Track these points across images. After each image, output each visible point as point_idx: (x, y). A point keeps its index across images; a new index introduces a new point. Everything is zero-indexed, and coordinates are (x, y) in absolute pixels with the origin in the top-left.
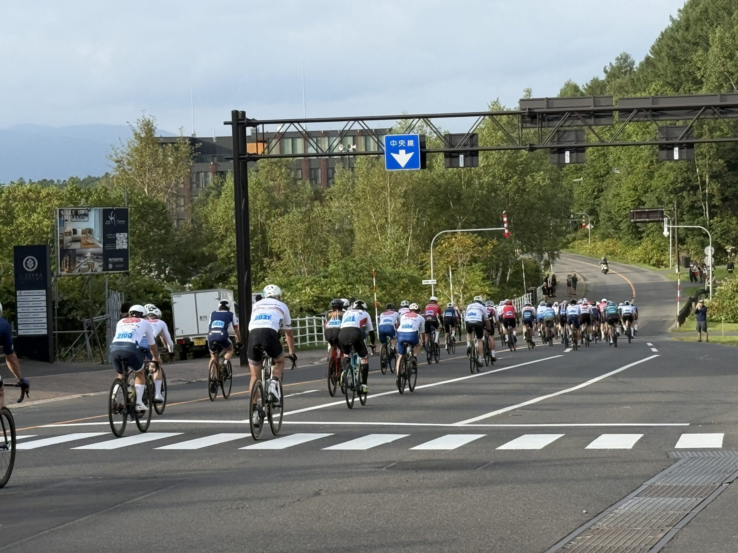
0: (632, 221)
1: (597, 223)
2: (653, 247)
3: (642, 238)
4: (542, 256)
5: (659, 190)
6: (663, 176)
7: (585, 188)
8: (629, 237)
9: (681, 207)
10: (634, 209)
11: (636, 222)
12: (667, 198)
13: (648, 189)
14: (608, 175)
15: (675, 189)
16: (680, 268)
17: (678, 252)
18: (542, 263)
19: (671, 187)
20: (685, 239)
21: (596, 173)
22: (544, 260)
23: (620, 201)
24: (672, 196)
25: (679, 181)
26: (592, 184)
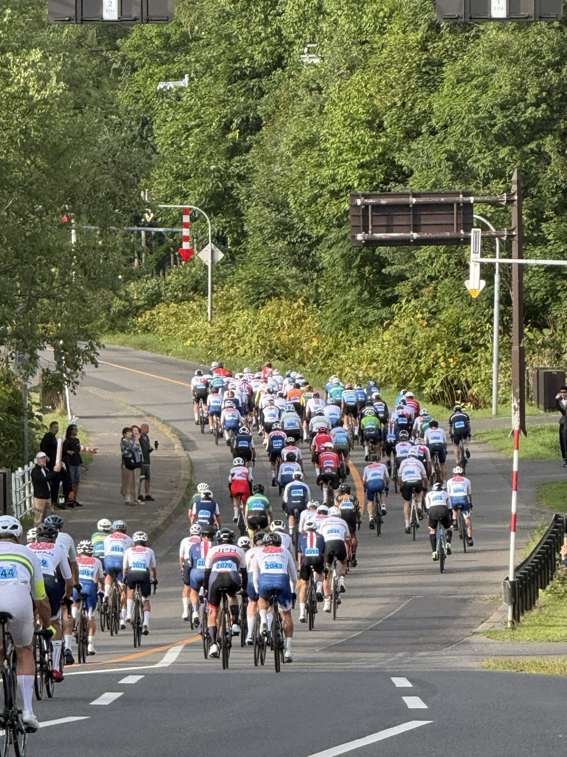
0: (359, 237)
1: (236, 243)
2: (433, 332)
3: (395, 299)
4: (34, 358)
5: (456, 129)
6: (473, 77)
7: (197, 117)
8: (351, 296)
9: (534, 191)
10: (366, 196)
11: (372, 244)
12: (487, 159)
13: (419, 123)
14: (280, 71)
15: (513, 128)
16: (528, 409)
17: (522, 352)
18: (35, 381)
19: (500, 120)
20: (545, 309)
21: (236, 60)
22: (39, 371)
23: (320, 165)
24: (504, 152)
25: (530, 97)
26: (224, 102)
